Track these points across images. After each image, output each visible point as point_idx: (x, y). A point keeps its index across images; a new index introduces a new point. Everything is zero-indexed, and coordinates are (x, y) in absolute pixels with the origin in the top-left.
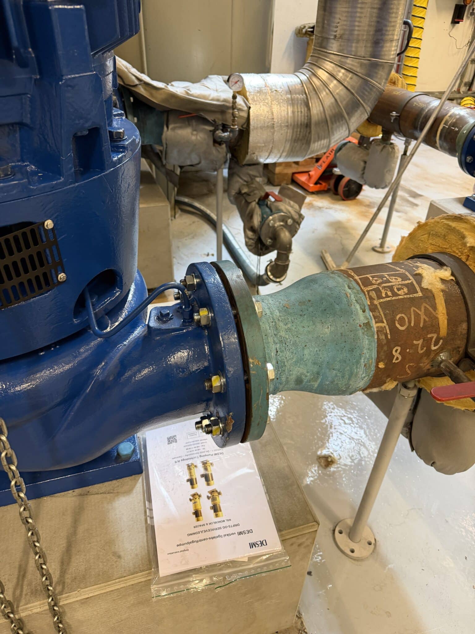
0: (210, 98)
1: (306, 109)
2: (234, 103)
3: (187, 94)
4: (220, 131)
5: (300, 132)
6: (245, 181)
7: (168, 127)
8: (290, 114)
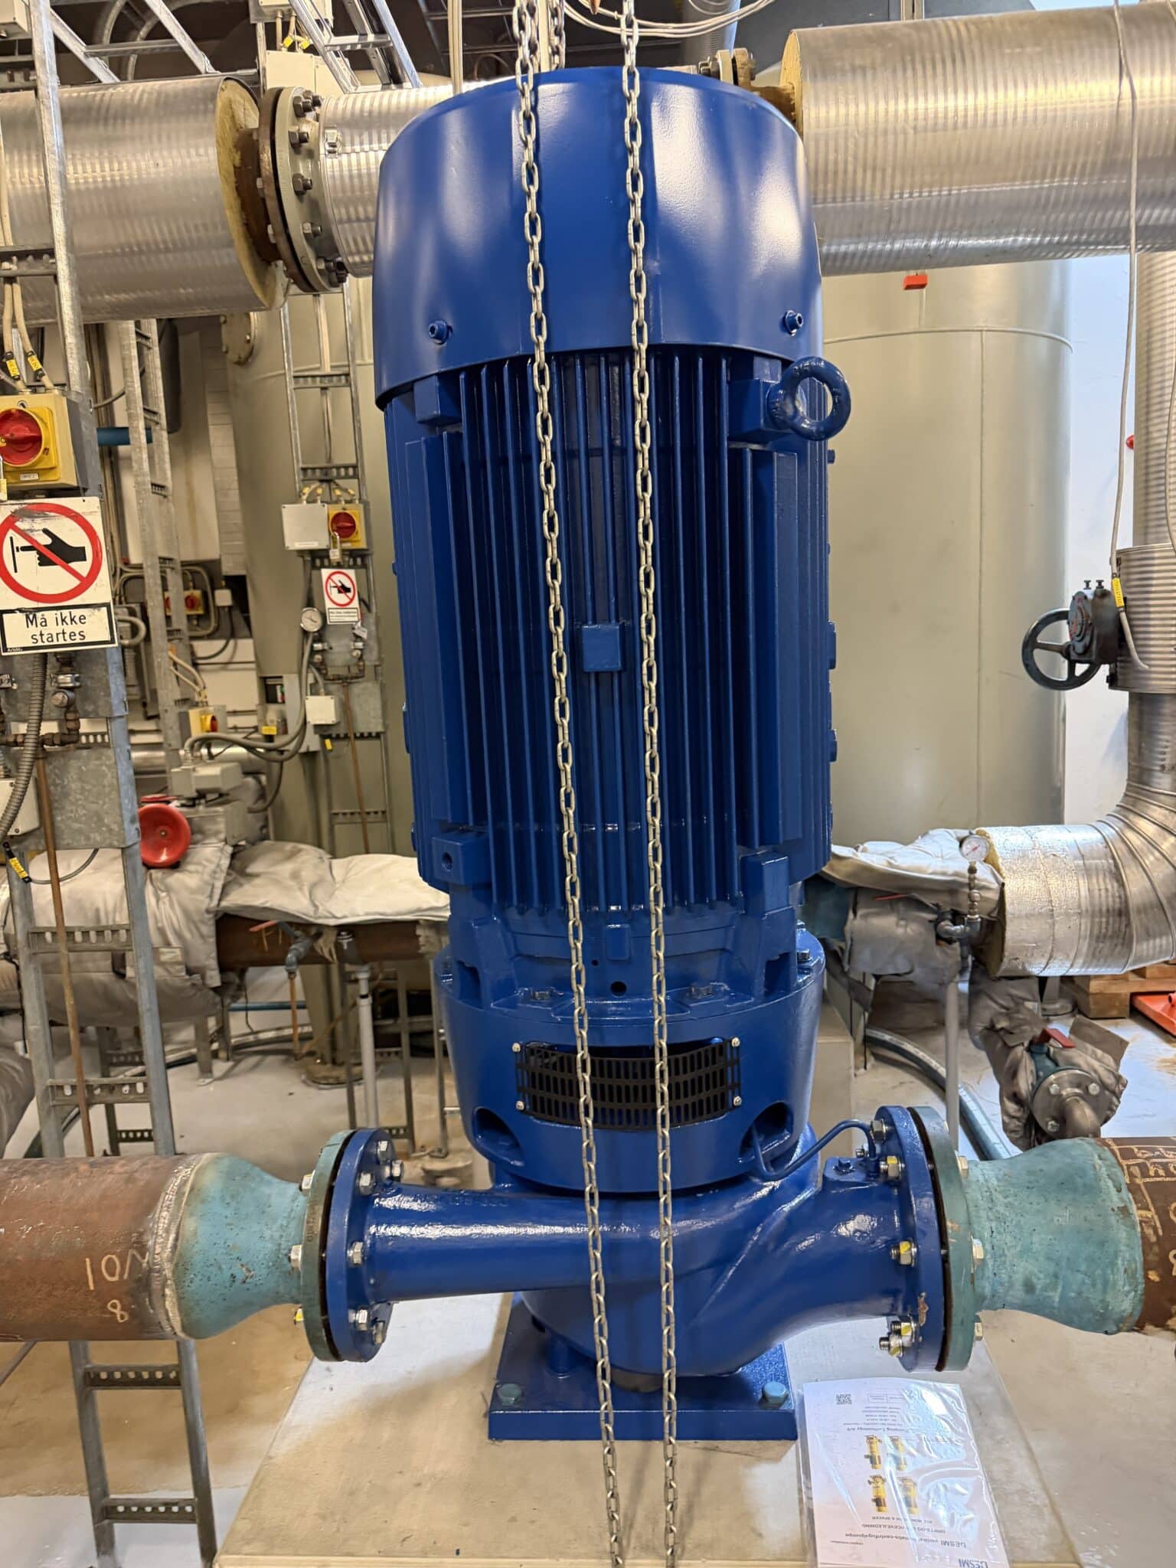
0: (930, 871)
1: (1116, 885)
2: (972, 880)
3: (890, 865)
4: (948, 922)
5: (1107, 923)
6: (1003, 1007)
7: (855, 913)
8: (1084, 892)
